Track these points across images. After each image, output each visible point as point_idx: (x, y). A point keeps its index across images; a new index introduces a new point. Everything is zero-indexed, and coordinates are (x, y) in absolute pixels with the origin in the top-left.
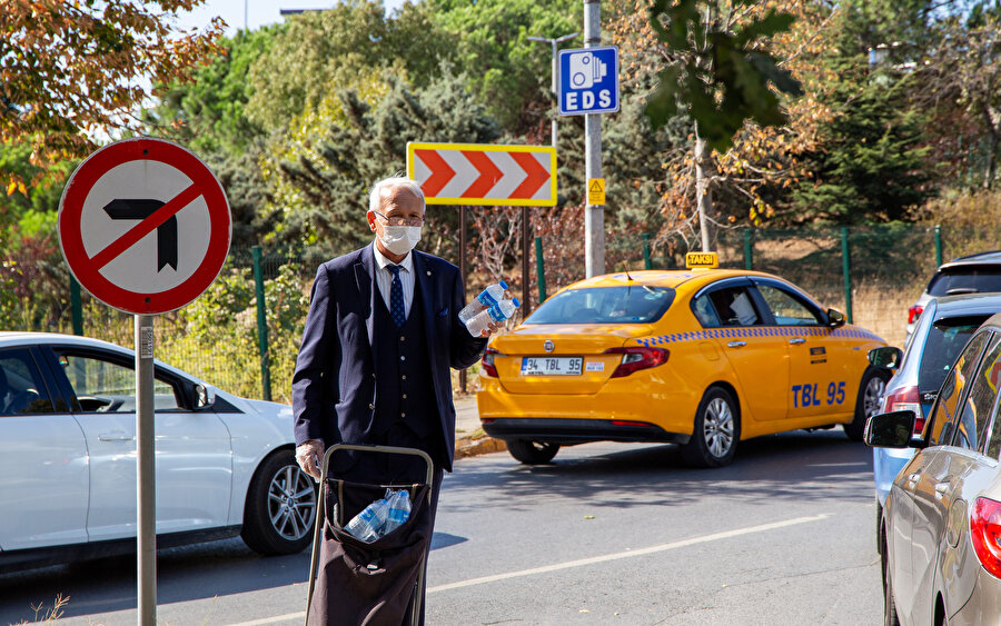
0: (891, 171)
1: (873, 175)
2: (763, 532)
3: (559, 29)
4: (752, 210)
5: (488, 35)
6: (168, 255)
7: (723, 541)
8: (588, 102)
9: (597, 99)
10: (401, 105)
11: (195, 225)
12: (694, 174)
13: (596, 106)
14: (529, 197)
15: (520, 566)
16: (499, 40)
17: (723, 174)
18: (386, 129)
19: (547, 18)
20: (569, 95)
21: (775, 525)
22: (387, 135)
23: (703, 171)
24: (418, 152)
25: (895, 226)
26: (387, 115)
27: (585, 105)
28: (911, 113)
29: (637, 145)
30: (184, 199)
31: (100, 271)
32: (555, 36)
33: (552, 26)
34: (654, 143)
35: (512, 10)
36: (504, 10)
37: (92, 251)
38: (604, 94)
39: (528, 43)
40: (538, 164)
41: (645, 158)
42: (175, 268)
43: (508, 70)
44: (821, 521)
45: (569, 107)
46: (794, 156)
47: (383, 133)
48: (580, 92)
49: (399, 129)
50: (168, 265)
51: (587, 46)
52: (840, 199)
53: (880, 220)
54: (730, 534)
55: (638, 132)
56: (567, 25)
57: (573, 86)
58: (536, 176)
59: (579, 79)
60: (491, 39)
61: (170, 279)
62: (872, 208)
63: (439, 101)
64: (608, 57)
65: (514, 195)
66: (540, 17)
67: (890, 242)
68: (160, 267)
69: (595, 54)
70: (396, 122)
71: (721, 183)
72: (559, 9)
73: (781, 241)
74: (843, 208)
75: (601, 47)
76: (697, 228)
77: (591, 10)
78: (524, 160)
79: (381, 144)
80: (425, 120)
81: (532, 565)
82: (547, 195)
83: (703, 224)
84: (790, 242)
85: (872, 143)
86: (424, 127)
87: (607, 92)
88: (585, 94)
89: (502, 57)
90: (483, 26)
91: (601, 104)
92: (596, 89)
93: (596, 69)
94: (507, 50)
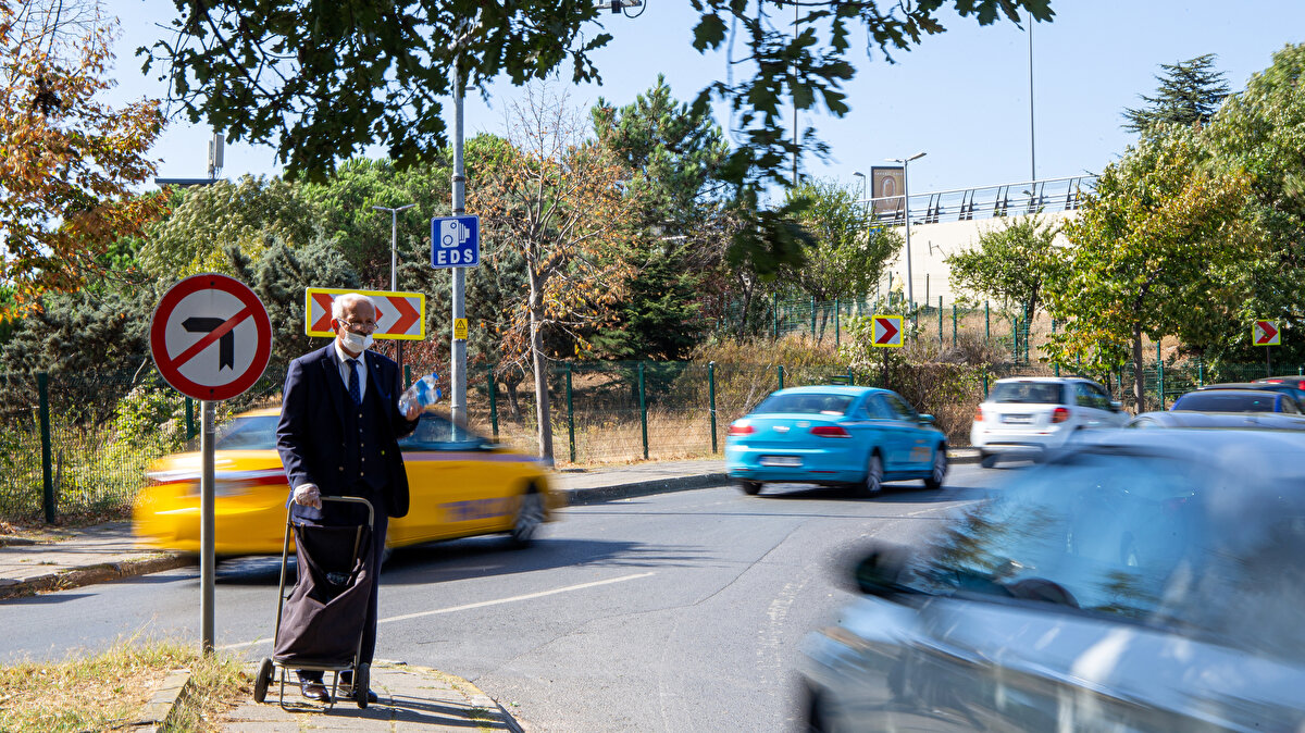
0: (671, 321)
1: (658, 324)
2: (609, 584)
3: (395, 200)
4: (576, 346)
5: (337, 204)
6: (227, 358)
7: (582, 590)
8: (455, 258)
9: (462, 256)
10: (279, 258)
11: (246, 337)
12: (528, 317)
13: (462, 262)
14: (403, 332)
15: (430, 608)
16: (346, 208)
17: (550, 317)
18: (266, 277)
19: (385, 191)
20: (440, 253)
21: (617, 580)
22: (266, 283)
23: (536, 315)
24: (313, 295)
25: (671, 366)
26: (268, 266)
27: (453, 261)
28: (685, 276)
29: (472, 295)
30: (240, 317)
31: (179, 369)
32: (395, 207)
33: (390, 197)
34: (486, 294)
35: (358, 184)
36: (350, 184)
37: (173, 355)
38: (468, 252)
39: (370, 210)
40: (411, 307)
41: (478, 305)
42: (231, 367)
43: (353, 232)
44: (651, 577)
45: (440, 262)
46: (606, 305)
47: (264, 281)
48: (448, 251)
49: (278, 277)
50: (227, 366)
51: (454, 215)
52: (629, 344)
53: (660, 359)
54: (585, 585)
55: (474, 284)
56: (402, 197)
57: (443, 246)
58: (408, 316)
59: (448, 240)
60: (340, 207)
61: (228, 376)
62: (654, 350)
63: (315, 256)
64: (470, 223)
65: (391, 331)
66: (379, 190)
67: (669, 378)
68: (221, 367)
69: (461, 221)
70: (275, 272)
71: (551, 324)
72: (397, 183)
73: (583, 374)
74: (631, 351)
75: (465, 215)
76: (531, 361)
77: (457, 188)
78: (399, 303)
79: (262, 290)
80: (299, 272)
81: (440, 607)
82: (418, 332)
83: (535, 357)
84: (590, 376)
85: (656, 299)
86: (298, 277)
87: (470, 251)
88: (453, 252)
89: (349, 222)
90: (333, 196)
91: (465, 259)
92: (461, 248)
93: (461, 234)
94: (353, 216)
